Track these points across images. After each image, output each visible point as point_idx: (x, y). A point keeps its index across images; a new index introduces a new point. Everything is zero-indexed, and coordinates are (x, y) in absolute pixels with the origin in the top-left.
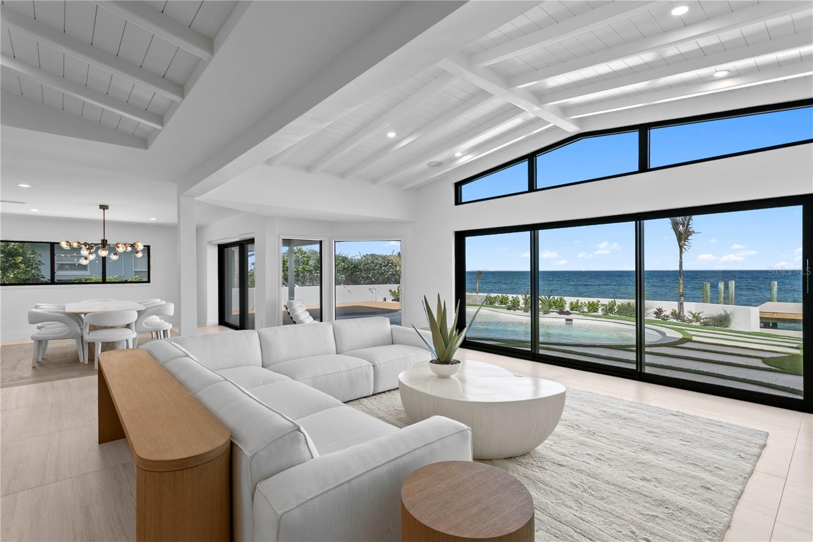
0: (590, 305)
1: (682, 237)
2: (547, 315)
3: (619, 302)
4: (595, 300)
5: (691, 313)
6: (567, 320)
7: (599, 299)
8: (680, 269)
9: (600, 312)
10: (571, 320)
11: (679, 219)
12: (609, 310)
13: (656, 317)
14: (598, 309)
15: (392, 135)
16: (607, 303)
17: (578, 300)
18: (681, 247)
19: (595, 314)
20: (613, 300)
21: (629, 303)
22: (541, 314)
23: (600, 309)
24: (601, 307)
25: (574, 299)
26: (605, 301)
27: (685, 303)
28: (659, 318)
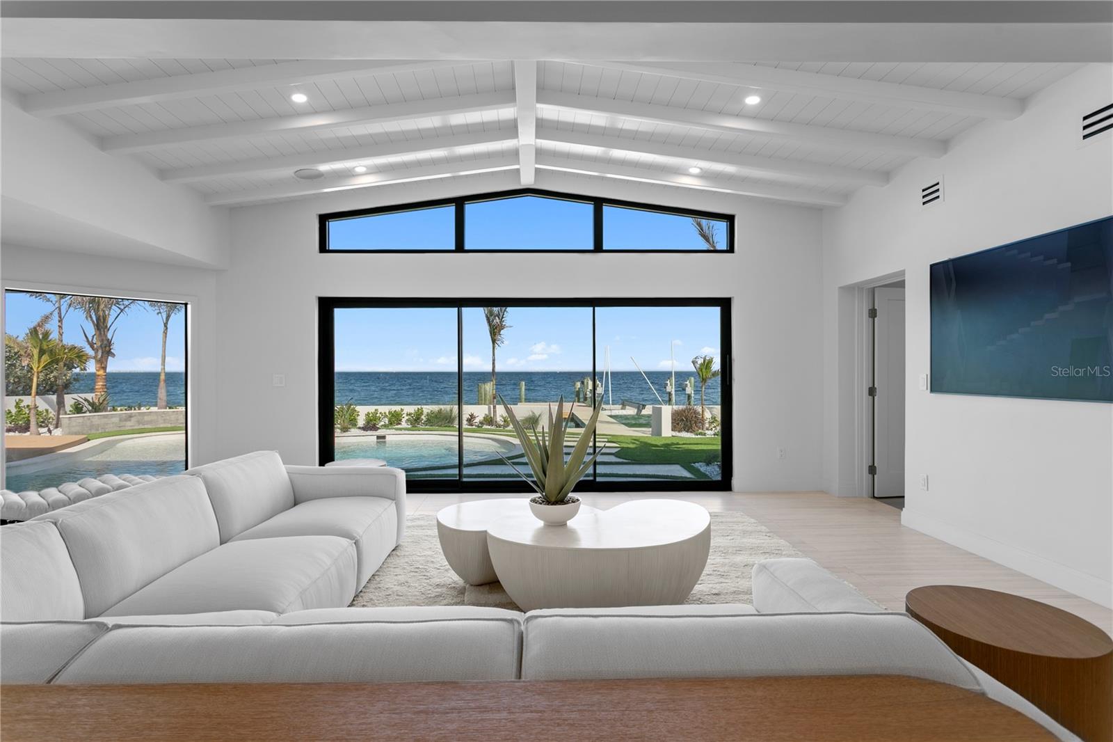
0: (393, 415)
1: (495, 331)
2: (346, 434)
3: (427, 409)
4: (397, 408)
5: (502, 416)
6: (378, 437)
7: (402, 407)
8: (493, 370)
9: (404, 424)
10: (384, 437)
11: (496, 310)
12: (415, 421)
13: (469, 425)
14: (401, 420)
15: (299, 98)
16: (413, 412)
17: (376, 410)
18: (494, 341)
19: (399, 426)
20: (419, 407)
21: (441, 409)
22: (337, 432)
23: (404, 420)
24: (407, 418)
25: (371, 409)
26: (411, 409)
27: (497, 406)
28: (472, 425)
